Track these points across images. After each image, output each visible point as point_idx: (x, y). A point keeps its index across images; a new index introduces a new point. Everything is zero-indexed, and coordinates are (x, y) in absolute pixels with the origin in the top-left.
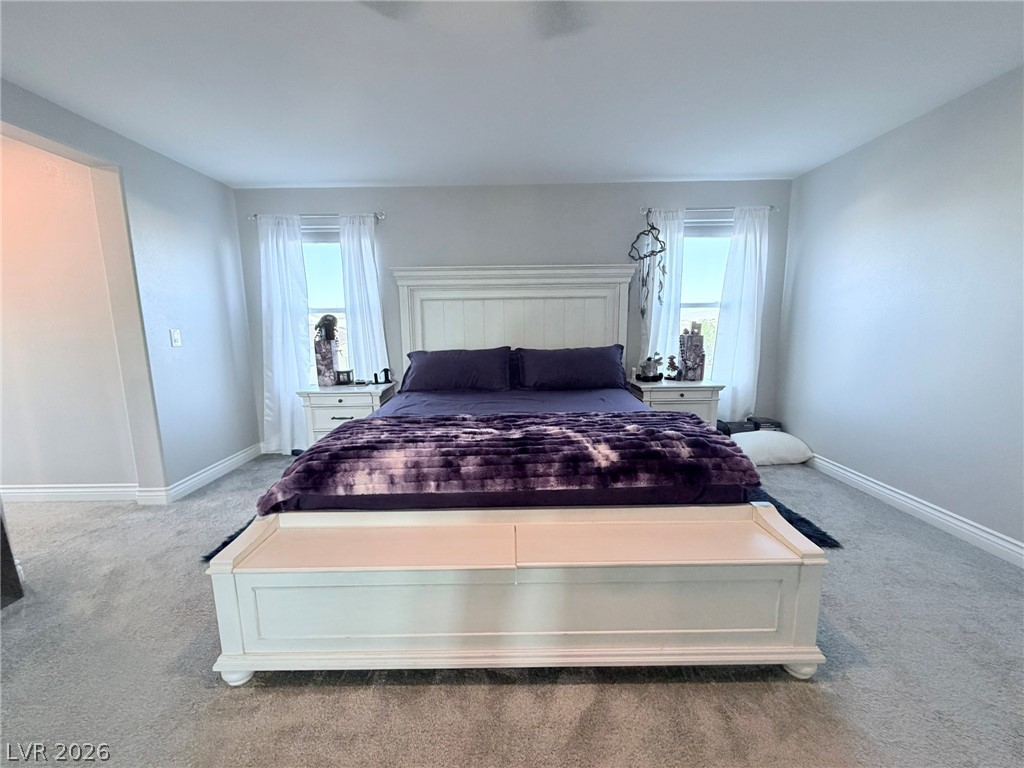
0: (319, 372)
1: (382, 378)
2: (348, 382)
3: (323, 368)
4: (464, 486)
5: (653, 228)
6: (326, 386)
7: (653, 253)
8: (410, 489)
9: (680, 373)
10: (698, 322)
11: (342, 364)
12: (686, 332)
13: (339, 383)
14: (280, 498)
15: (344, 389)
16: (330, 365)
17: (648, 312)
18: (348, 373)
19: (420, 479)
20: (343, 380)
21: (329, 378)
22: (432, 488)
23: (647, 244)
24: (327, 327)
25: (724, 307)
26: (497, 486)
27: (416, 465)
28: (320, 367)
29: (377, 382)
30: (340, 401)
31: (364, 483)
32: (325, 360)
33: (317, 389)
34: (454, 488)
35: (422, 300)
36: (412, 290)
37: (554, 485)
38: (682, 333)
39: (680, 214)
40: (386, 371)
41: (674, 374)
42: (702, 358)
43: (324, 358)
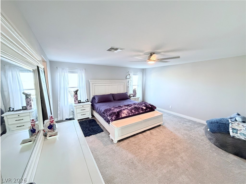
0: (75, 101)
1: (87, 101)
2: (80, 103)
3: (76, 100)
4: (134, 113)
5: (129, 74)
6: (76, 104)
7: (129, 78)
8: (128, 115)
9: (134, 96)
10: (135, 88)
12: (134, 90)
16: (77, 99)
18: (80, 100)
19: (129, 114)
21: (77, 102)
22: (130, 114)
25: (138, 86)
26: (137, 113)
27: (128, 112)
28: (75, 100)
29: (86, 102)
30: (83, 106)
34: (132, 114)
35: (95, 86)
36: (93, 84)
37: (141, 112)
38: (133, 90)
39: (132, 72)
41: (133, 96)
42: (136, 93)
43: (76, 98)
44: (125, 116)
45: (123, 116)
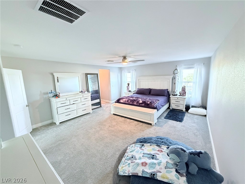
2: (130, 92)
5: (176, 69)
9: (181, 95)
10: (185, 86)
11: (130, 89)
12: (183, 87)
13: (129, 92)
14: (116, 101)
15: (130, 93)
17: (176, 83)
20: (130, 91)
21: (128, 91)
22: (126, 102)
23: (176, 72)
24: (129, 84)
26: (131, 103)
27: (125, 100)
30: (128, 94)
31: (122, 101)
32: (128, 89)
33: (127, 92)
34: (128, 103)
35: (140, 81)
37: (135, 104)
39: (183, 66)
40: (135, 91)
44: (123, 102)
45: (121, 102)
